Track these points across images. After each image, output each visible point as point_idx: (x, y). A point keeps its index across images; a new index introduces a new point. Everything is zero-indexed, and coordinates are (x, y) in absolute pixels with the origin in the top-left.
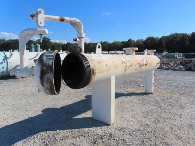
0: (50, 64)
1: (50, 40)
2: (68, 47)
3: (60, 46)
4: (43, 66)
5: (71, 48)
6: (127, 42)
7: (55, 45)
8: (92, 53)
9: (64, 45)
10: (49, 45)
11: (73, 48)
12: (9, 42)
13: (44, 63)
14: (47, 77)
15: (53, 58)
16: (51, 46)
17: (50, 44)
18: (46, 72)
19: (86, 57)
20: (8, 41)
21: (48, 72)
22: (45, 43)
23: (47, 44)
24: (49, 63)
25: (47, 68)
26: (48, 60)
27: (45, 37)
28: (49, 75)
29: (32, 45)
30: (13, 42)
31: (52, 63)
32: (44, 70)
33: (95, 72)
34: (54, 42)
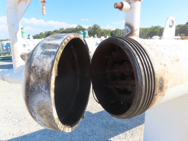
0: (46, 69)
1: (99, 27)
2: (117, 33)
3: (109, 32)
4: (30, 73)
5: (119, 34)
6: (185, 25)
7: (104, 31)
8: (154, 37)
9: (113, 31)
10: (99, 32)
11: (122, 34)
12: (67, 31)
13: (33, 65)
14: (39, 102)
15: (55, 50)
16: (100, 32)
17: (99, 30)
18: (36, 89)
19: (143, 46)
20: (66, 29)
21: (40, 91)
22: (95, 30)
23: (97, 30)
24: (45, 65)
25: (39, 78)
26: (43, 58)
27: (95, 24)
28: (42, 99)
29: (81, 31)
30: (69, 31)
31: (50, 66)
32: (31, 84)
33: (165, 85)
34: (103, 29)
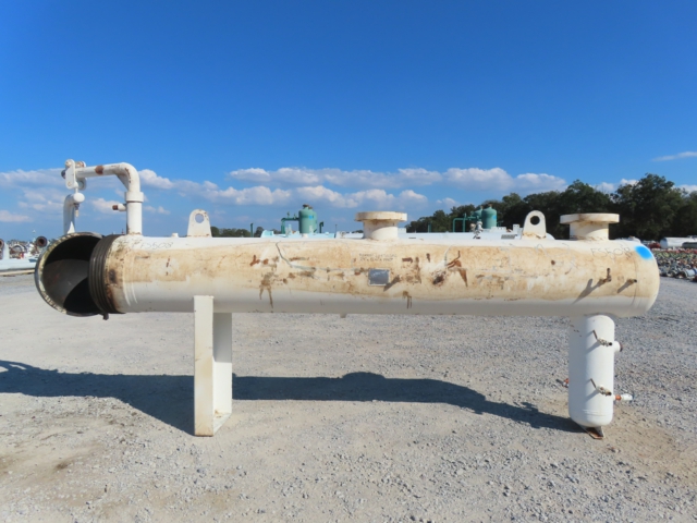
1: (669, 184)
10: (666, 207)
17: (669, 200)
20: (525, 199)
22: (647, 198)
23: (657, 200)
27: (649, 176)
33: (119, 277)
